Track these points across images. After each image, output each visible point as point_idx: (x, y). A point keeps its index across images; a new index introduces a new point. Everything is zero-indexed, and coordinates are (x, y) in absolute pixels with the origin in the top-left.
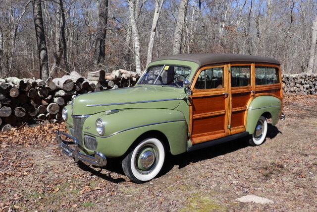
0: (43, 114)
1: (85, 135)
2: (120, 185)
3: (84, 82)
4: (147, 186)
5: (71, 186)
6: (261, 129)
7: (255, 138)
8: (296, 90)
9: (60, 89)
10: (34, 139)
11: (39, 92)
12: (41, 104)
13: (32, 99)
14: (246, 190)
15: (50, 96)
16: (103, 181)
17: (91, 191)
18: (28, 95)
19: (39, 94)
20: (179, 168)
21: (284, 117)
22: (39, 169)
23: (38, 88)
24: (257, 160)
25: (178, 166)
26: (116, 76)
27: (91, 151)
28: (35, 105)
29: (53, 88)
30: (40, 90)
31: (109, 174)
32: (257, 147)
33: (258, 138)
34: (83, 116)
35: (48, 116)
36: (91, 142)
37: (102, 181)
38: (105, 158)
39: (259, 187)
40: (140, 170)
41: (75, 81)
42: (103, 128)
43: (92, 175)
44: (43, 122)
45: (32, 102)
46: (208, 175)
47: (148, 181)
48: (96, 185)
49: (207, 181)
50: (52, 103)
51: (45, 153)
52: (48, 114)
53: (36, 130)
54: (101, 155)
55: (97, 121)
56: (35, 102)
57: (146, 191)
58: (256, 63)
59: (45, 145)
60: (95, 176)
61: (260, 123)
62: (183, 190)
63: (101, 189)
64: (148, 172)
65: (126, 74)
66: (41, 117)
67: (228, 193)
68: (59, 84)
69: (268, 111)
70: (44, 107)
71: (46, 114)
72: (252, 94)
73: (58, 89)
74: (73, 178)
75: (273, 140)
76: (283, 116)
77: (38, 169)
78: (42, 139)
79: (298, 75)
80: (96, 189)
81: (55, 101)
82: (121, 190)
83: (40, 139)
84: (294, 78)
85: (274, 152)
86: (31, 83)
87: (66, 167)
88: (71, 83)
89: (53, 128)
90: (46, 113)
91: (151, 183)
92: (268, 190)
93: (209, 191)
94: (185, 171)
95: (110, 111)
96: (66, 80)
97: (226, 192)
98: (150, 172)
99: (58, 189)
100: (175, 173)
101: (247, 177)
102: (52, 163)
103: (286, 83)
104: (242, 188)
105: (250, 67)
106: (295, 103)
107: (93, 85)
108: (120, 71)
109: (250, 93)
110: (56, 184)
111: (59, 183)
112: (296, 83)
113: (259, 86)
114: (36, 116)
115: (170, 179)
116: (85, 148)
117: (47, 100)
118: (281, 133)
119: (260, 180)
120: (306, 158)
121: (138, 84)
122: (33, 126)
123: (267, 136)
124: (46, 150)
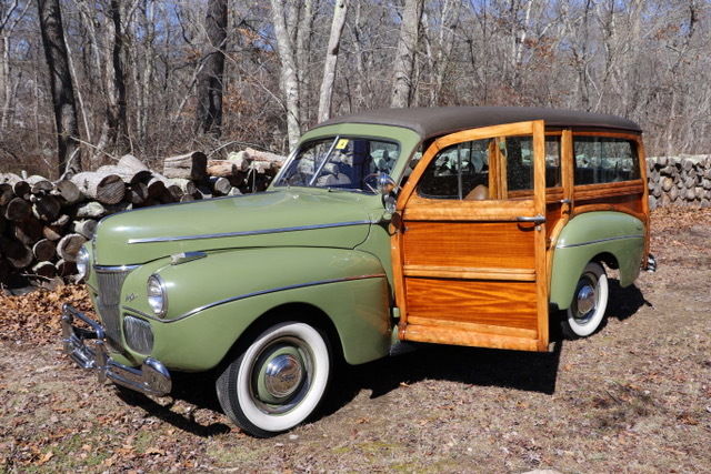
0: (47, 263)
1: (126, 314)
2: (211, 442)
3: (152, 181)
4: (280, 445)
5: (86, 447)
6: (591, 295)
7: (575, 318)
8: (701, 196)
9: (92, 200)
10: (17, 326)
11: (34, 207)
12: (43, 237)
13: (19, 225)
14: (533, 456)
15: (64, 218)
16: (171, 430)
17: (133, 459)
18: (6, 215)
19: (35, 211)
20: (372, 397)
21: (655, 266)
22: (14, 403)
23: (32, 196)
24: (576, 376)
25: (370, 392)
26: (234, 167)
27: (141, 355)
28: (26, 240)
29: (70, 197)
30: (37, 203)
31: (192, 412)
32: (581, 342)
33: (583, 318)
34: (124, 268)
35: (61, 266)
36: (141, 333)
37: (170, 432)
38: (168, 374)
39: (568, 449)
40: (265, 402)
41: (128, 180)
42: (164, 296)
43: (146, 416)
44: (49, 281)
45: (18, 233)
46: (443, 415)
47: (286, 431)
48: (152, 443)
49: (436, 432)
50: (71, 235)
51: (40, 360)
52: (62, 261)
53: (25, 301)
54: (159, 367)
55: (150, 280)
56: (26, 232)
57: (275, 458)
58: (574, 128)
59: (44, 341)
60: (152, 420)
61: (587, 281)
62: (369, 455)
63: (162, 452)
64: (286, 407)
65: (262, 160)
66: (43, 270)
67: (486, 464)
68: (86, 187)
69: (608, 250)
70: (49, 243)
71: (55, 262)
72: (565, 208)
73: (86, 200)
74: (95, 425)
75: (626, 322)
76: (651, 261)
77: (10, 404)
78: (38, 325)
79: (705, 157)
80: (148, 452)
81: (76, 229)
82: (213, 455)
83: (33, 324)
84: (694, 167)
85: (623, 356)
86: (13, 184)
87: (86, 395)
88: (117, 185)
89: (71, 297)
90: (55, 259)
91: (293, 437)
92: (590, 456)
93: (436, 458)
94: (385, 403)
95: (183, 255)
96: (105, 176)
97: (481, 462)
98: (290, 409)
99: (49, 455)
100: (359, 409)
101: (542, 422)
102: (50, 387)
103: (673, 178)
104: (523, 450)
105: (558, 139)
106: (696, 228)
107: (176, 188)
108: (246, 155)
109: (561, 204)
110: (49, 442)
111: (57, 440)
112: (700, 178)
113: (584, 187)
114: (29, 268)
115: (344, 426)
116: (128, 349)
117: (58, 226)
118: (650, 305)
119: (574, 429)
120: (705, 370)
121: (275, 185)
122: (20, 293)
123: (608, 313)
124: (43, 352)
